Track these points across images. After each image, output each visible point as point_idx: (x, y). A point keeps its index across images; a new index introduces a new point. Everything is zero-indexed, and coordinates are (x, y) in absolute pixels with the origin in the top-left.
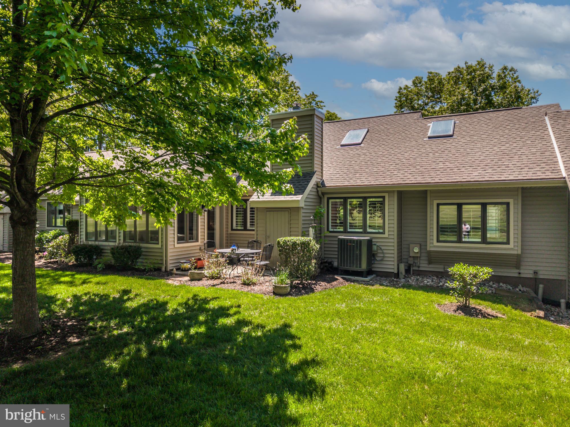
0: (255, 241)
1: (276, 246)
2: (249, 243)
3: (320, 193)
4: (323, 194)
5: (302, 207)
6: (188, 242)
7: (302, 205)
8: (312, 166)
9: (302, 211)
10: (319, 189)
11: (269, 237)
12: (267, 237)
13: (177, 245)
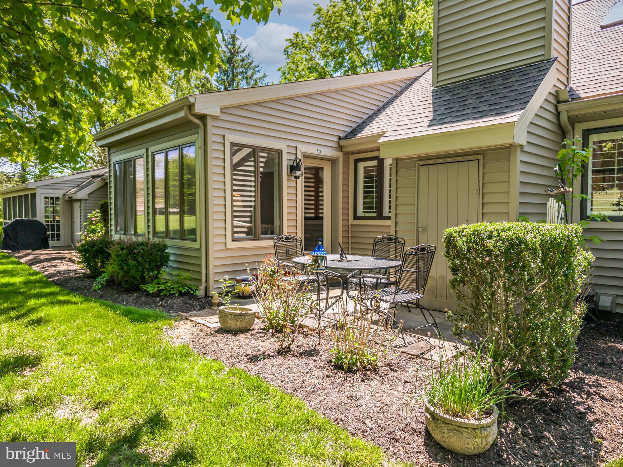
0: (390, 239)
1: (441, 252)
2: (375, 243)
3: (564, 118)
4: (573, 121)
5: (521, 146)
6: (258, 239)
7: (521, 138)
8: (546, 47)
9: (520, 157)
10: (561, 107)
11: (425, 230)
12: (420, 230)
13: (231, 245)
